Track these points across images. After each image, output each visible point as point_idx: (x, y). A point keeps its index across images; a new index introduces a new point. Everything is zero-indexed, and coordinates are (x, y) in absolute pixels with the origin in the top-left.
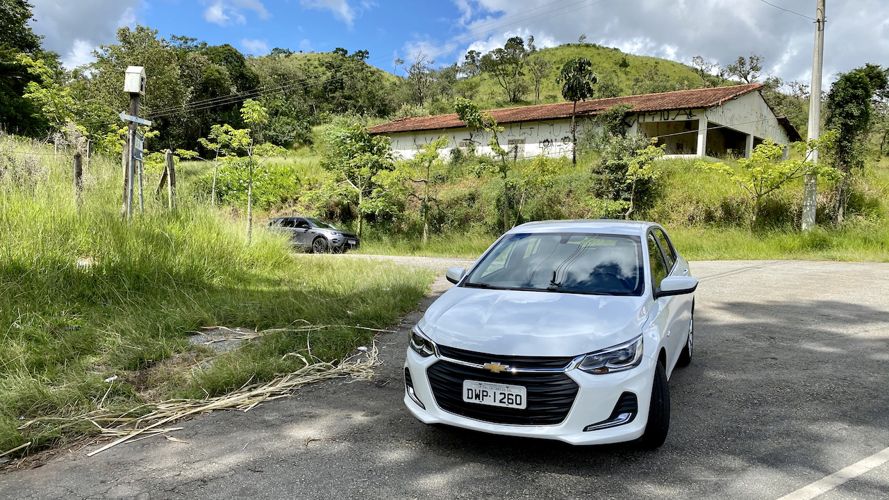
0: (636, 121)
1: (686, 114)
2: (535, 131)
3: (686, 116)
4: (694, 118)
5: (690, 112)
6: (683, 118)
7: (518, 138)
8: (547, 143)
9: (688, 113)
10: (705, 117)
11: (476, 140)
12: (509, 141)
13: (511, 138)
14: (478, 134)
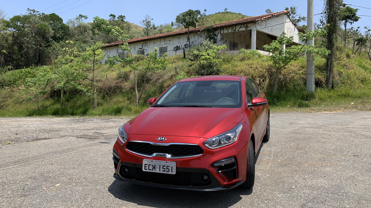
0: (220, 33)
1: (245, 27)
2: (171, 42)
3: (245, 28)
4: (249, 29)
6: (243, 29)
7: (164, 46)
8: (177, 48)
9: (246, 26)
10: (255, 27)
11: (145, 48)
12: (160, 48)
13: (161, 46)
14: (145, 45)
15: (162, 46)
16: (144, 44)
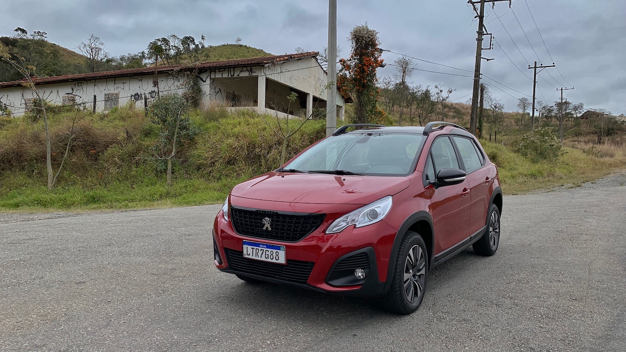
0: (209, 77)
2: (126, 86)
3: (248, 73)
4: (254, 74)
5: (251, 69)
6: (245, 74)
7: (112, 92)
8: (137, 97)
9: (249, 70)
10: (263, 73)
11: (77, 93)
12: (105, 95)
13: (107, 92)
14: (78, 88)
15: (110, 92)
16: (77, 86)
